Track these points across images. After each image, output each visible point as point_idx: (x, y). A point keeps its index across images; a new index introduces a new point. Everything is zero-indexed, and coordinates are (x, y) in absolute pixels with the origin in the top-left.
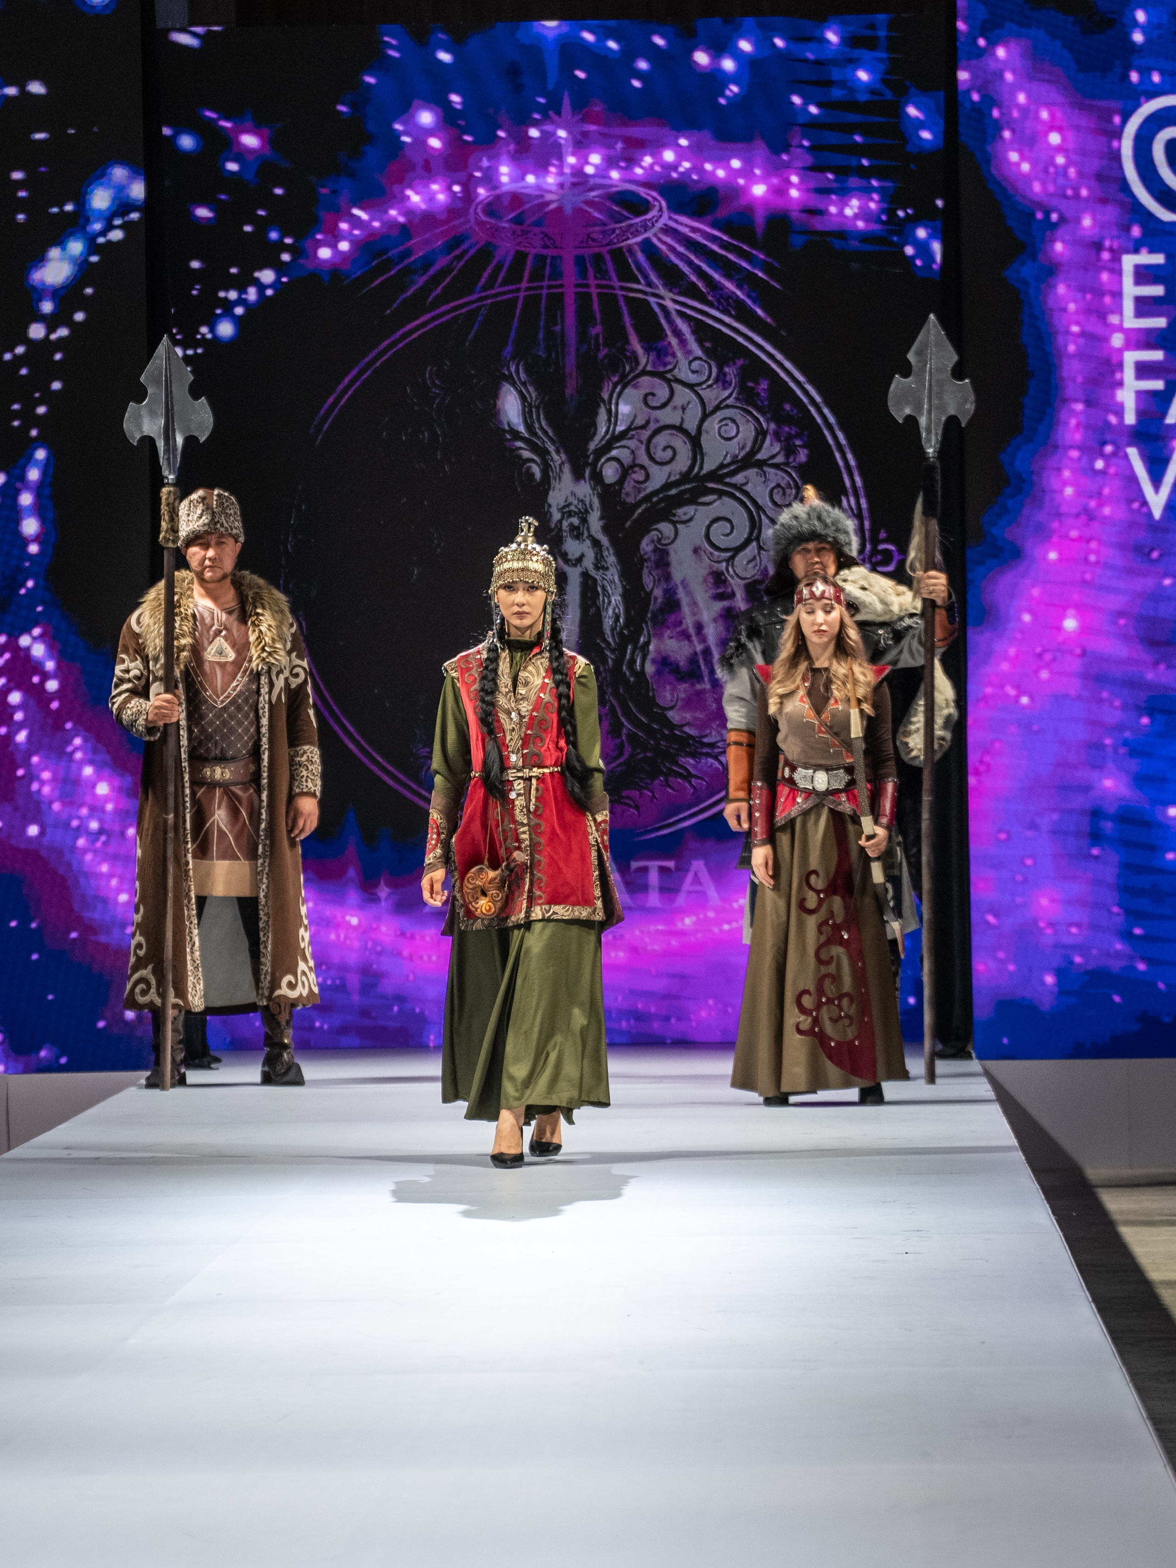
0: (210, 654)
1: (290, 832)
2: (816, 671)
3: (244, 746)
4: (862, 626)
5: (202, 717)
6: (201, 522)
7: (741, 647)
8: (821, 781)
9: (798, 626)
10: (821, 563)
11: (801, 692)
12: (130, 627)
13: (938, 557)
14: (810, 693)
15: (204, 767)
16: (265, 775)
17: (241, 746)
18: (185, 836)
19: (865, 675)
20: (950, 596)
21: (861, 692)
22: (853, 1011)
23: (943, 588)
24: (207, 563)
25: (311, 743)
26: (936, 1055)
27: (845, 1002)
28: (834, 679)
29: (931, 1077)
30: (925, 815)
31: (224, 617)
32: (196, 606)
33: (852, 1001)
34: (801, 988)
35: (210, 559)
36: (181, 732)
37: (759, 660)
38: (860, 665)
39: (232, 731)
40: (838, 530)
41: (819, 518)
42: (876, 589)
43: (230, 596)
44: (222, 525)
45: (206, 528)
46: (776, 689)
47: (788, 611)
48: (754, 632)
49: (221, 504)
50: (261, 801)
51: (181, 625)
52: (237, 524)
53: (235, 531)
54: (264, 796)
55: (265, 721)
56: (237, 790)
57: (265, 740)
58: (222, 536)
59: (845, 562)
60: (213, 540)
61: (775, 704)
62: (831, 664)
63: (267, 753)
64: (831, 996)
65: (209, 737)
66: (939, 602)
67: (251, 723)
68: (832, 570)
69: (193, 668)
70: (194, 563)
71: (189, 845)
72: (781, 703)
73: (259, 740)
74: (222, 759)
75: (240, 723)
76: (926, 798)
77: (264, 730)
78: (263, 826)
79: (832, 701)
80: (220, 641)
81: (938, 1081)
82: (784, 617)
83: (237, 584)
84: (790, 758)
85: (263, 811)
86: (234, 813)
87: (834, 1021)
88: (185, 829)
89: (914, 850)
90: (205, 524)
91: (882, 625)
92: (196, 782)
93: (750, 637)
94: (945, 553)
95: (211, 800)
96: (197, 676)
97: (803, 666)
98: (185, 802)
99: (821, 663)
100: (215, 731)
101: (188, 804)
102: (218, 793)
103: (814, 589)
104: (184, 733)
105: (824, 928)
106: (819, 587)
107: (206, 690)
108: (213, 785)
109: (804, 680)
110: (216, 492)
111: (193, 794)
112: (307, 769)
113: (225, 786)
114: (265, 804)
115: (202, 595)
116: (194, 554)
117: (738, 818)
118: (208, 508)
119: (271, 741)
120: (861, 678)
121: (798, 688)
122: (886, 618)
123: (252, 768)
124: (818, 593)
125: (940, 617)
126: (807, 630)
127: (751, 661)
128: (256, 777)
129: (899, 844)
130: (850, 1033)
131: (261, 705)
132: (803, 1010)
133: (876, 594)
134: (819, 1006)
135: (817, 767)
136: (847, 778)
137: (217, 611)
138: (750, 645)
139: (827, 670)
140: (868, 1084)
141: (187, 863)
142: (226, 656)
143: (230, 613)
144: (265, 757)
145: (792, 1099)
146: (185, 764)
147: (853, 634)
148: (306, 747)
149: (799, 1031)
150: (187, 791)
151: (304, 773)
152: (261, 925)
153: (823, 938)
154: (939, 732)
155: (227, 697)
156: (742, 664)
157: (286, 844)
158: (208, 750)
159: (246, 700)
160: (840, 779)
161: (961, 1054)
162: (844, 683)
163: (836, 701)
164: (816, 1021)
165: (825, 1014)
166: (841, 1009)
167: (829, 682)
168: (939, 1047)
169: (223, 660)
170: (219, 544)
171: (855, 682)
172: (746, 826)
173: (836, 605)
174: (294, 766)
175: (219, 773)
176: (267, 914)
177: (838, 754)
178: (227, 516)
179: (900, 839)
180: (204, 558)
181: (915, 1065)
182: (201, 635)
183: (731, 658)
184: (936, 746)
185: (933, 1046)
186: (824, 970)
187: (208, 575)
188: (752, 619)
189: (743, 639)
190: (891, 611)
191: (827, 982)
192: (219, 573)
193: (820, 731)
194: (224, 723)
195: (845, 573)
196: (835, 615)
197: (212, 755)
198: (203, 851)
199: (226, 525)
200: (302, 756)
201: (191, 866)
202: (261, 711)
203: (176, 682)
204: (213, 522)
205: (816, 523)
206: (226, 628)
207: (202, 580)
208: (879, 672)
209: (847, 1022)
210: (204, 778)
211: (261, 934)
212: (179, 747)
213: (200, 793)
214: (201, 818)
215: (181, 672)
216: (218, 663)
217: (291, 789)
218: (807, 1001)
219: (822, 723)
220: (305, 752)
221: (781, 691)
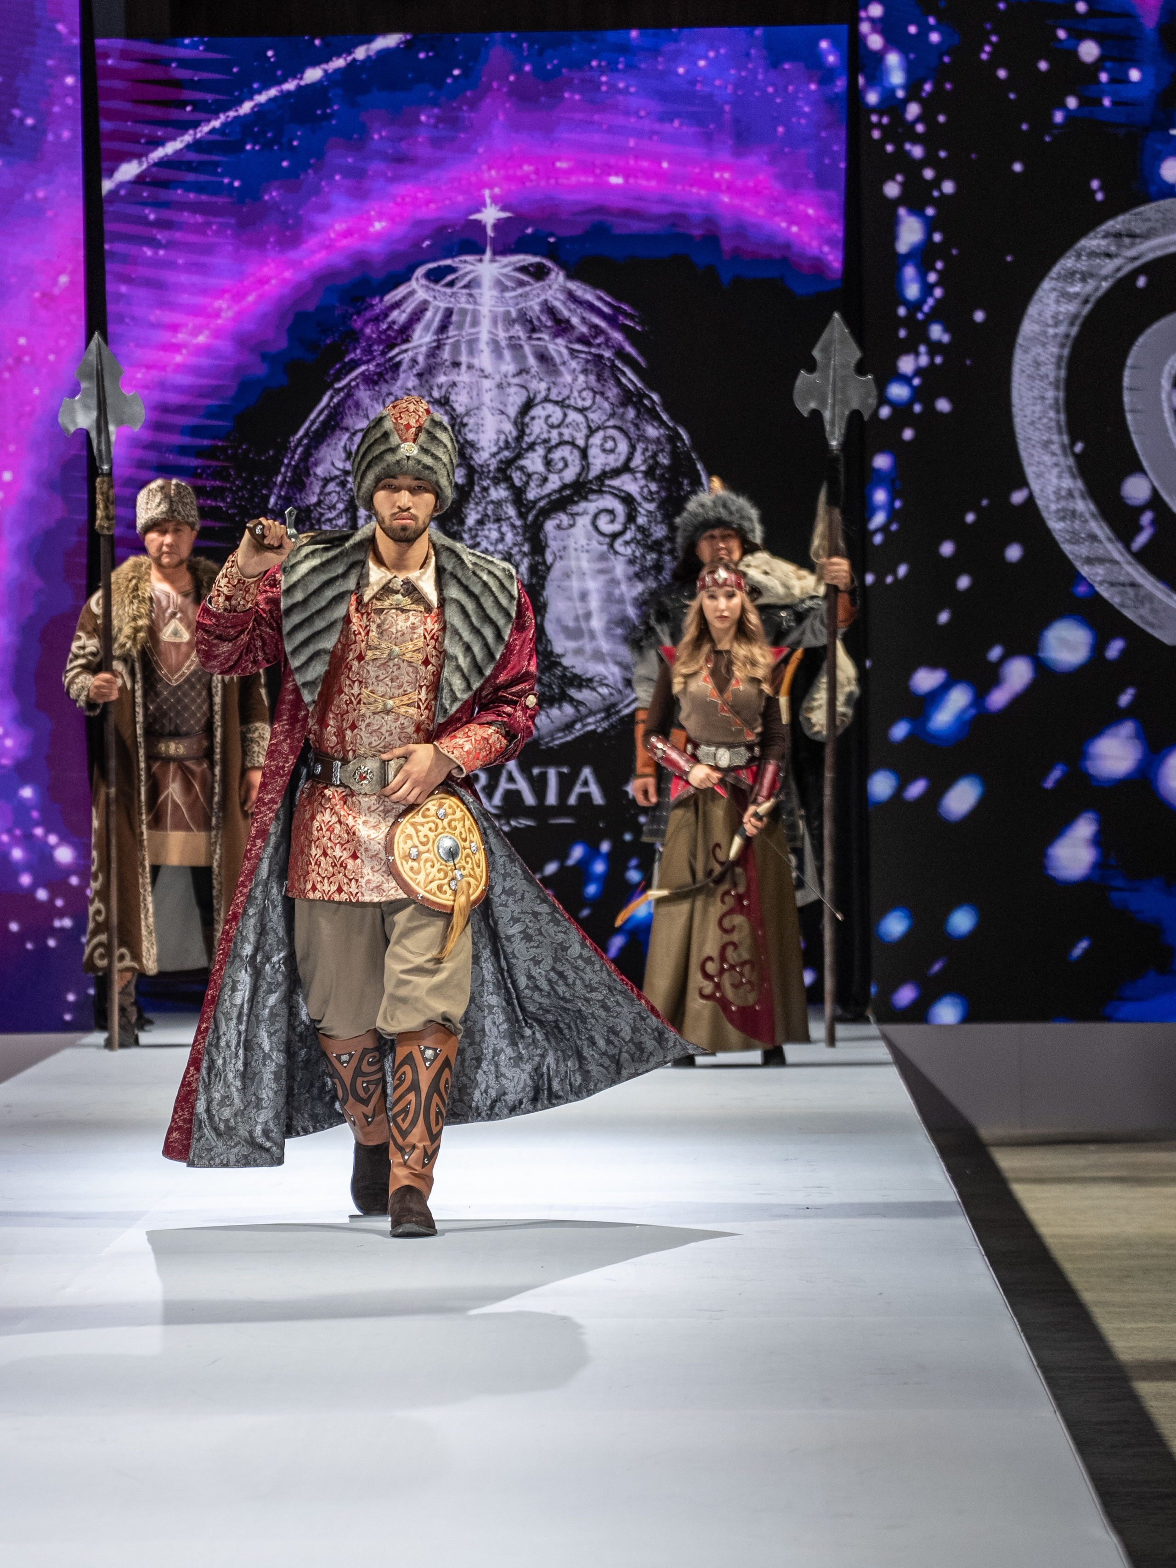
0: (166, 635)
1: (243, 803)
2: (718, 653)
3: (197, 723)
4: (763, 609)
5: (157, 694)
6: (159, 510)
7: (650, 630)
8: (724, 758)
9: (701, 612)
10: (726, 549)
11: (705, 673)
12: (89, 610)
13: (842, 544)
14: (714, 673)
15: (159, 742)
16: (218, 750)
17: (194, 722)
18: (140, 808)
19: (764, 656)
20: (852, 581)
21: (760, 673)
22: (754, 978)
23: (844, 574)
24: (165, 549)
25: (263, 720)
26: (836, 1019)
27: (747, 968)
28: (735, 661)
29: (832, 1040)
30: (828, 791)
31: (179, 600)
32: (153, 590)
33: (753, 968)
34: (705, 955)
35: (167, 545)
36: (137, 709)
37: (667, 642)
38: (760, 648)
39: (186, 708)
40: (742, 517)
41: (725, 506)
42: (779, 573)
43: (186, 581)
44: (179, 513)
45: (163, 516)
46: (680, 669)
47: (693, 596)
48: (663, 616)
49: (178, 493)
50: (214, 775)
51: (138, 608)
52: (193, 513)
53: (191, 519)
54: (217, 770)
55: (218, 699)
56: (189, 764)
57: (217, 717)
58: (179, 523)
59: (749, 548)
60: (171, 526)
61: (679, 683)
62: (732, 646)
63: (219, 730)
64: (732, 962)
65: (165, 714)
66: (842, 587)
67: (204, 701)
68: (736, 555)
69: (149, 648)
70: (152, 549)
71: (144, 817)
72: (685, 683)
73: (212, 717)
74: (176, 735)
75: (193, 701)
76: (828, 775)
77: (217, 708)
78: (216, 799)
79: (733, 682)
80: (174, 624)
81: (839, 1044)
82: (687, 602)
83: (193, 569)
84: (692, 735)
85: (216, 785)
86: (188, 787)
87: (736, 986)
88: (140, 801)
89: (816, 823)
90: (163, 513)
91: (784, 607)
92: (152, 757)
93: (659, 620)
94: (848, 540)
95: (165, 773)
96: (153, 655)
97: (706, 648)
98: (139, 775)
99: (724, 646)
100: (169, 708)
101: (143, 778)
102: (172, 767)
103: (716, 576)
104: (139, 710)
105: (727, 899)
106: (722, 574)
107: (161, 669)
108: (167, 760)
109: (707, 661)
110: (174, 481)
111: (148, 768)
112: (259, 745)
113: (179, 761)
114: (218, 778)
115: (160, 580)
116: (152, 541)
117: (646, 793)
118: (167, 497)
119: (224, 718)
120: (761, 660)
121: (701, 668)
122: (788, 601)
123: (205, 743)
124: (720, 581)
125: (843, 601)
126: (710, 616)
127: (659, 642)
128: (208, 754)
129: (801, 817)
130: (751, 998)
131: (214, 684)
132: (707, 976)
133: (779, 579)
134: (722, 971)
135: (719, 745)
136: (748, 755)
137: (173, 593)
138: (658, 628)
139: (728, 652)
140: (769, 1047)
141: (142, 833)
142: (181, 637)
143: (185, 595)
144: (218, 734)
145: (699, 1060)
146: (140, 740)
147: (753, 618)
148: (258, 724)
149: (703, 996)
150: (142, 765)
151: (256, 749)
152: (215, 893)
153: (725, 908)
154: (841, 709)
155: (181, 676)
156: (651, 646)
157: (239, 815)
158: (163, 726)
159: (199, 680)
160: (742, 757)
161: (859, 1018)
162: (744, 665)
163: (738, 682)
164: (718, 987)
165: (726, 981)
166: (742, 974)
167: (730, 664)
168: (839, 1012)
169: (177, 640)
170: (176, 531)
171: (754, 663)
172: (654, 800)
173: (738, 592)
174: (246, 743)
175: (173, 748)
176: (220, 883)
177: (740, 732)
178: (185, 504)
179: (803, 812)
180: (162, 545)
181: (817, 1029)
182: (157, 616)
183: (641, 640)
184: (838, 722)
185: (834, 1010)
186: (727, 938)
187: (165, 560)
188: (660, 603)
189: (652, 622)
190: (793, 595)
191: (730, 951)
192: (176, 559)
193: (723, 710)
194: (179, 701)
195: (748, 559)
196: (736, 601)
197: (167, 730)
198: (157, 823)
199: (183, 513)
200: (254, 732)
201: (145, 837)
202: (214, 690)
203: (133, 661)
204: (171, 510)
205: (721, 510)
206: (181, 611)
207: (160, 566)
208: (777, 654)
209: (748, 987)
210: (159, 753)
211: (215, 902)
212: (135, 723)
213: (156, 766)
214: (155, 789)
215: (138, 652)
216: (174, 644)
217: (243, 764)
218: (711, 967)
219: (725, 703)
220: (257, 729)
221: (684, 671)
